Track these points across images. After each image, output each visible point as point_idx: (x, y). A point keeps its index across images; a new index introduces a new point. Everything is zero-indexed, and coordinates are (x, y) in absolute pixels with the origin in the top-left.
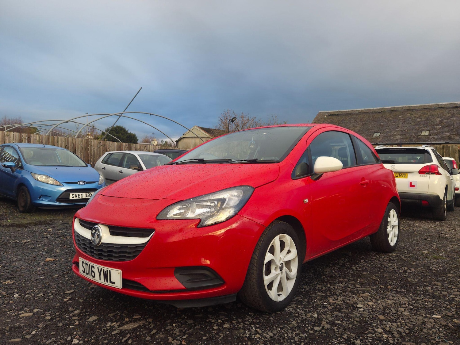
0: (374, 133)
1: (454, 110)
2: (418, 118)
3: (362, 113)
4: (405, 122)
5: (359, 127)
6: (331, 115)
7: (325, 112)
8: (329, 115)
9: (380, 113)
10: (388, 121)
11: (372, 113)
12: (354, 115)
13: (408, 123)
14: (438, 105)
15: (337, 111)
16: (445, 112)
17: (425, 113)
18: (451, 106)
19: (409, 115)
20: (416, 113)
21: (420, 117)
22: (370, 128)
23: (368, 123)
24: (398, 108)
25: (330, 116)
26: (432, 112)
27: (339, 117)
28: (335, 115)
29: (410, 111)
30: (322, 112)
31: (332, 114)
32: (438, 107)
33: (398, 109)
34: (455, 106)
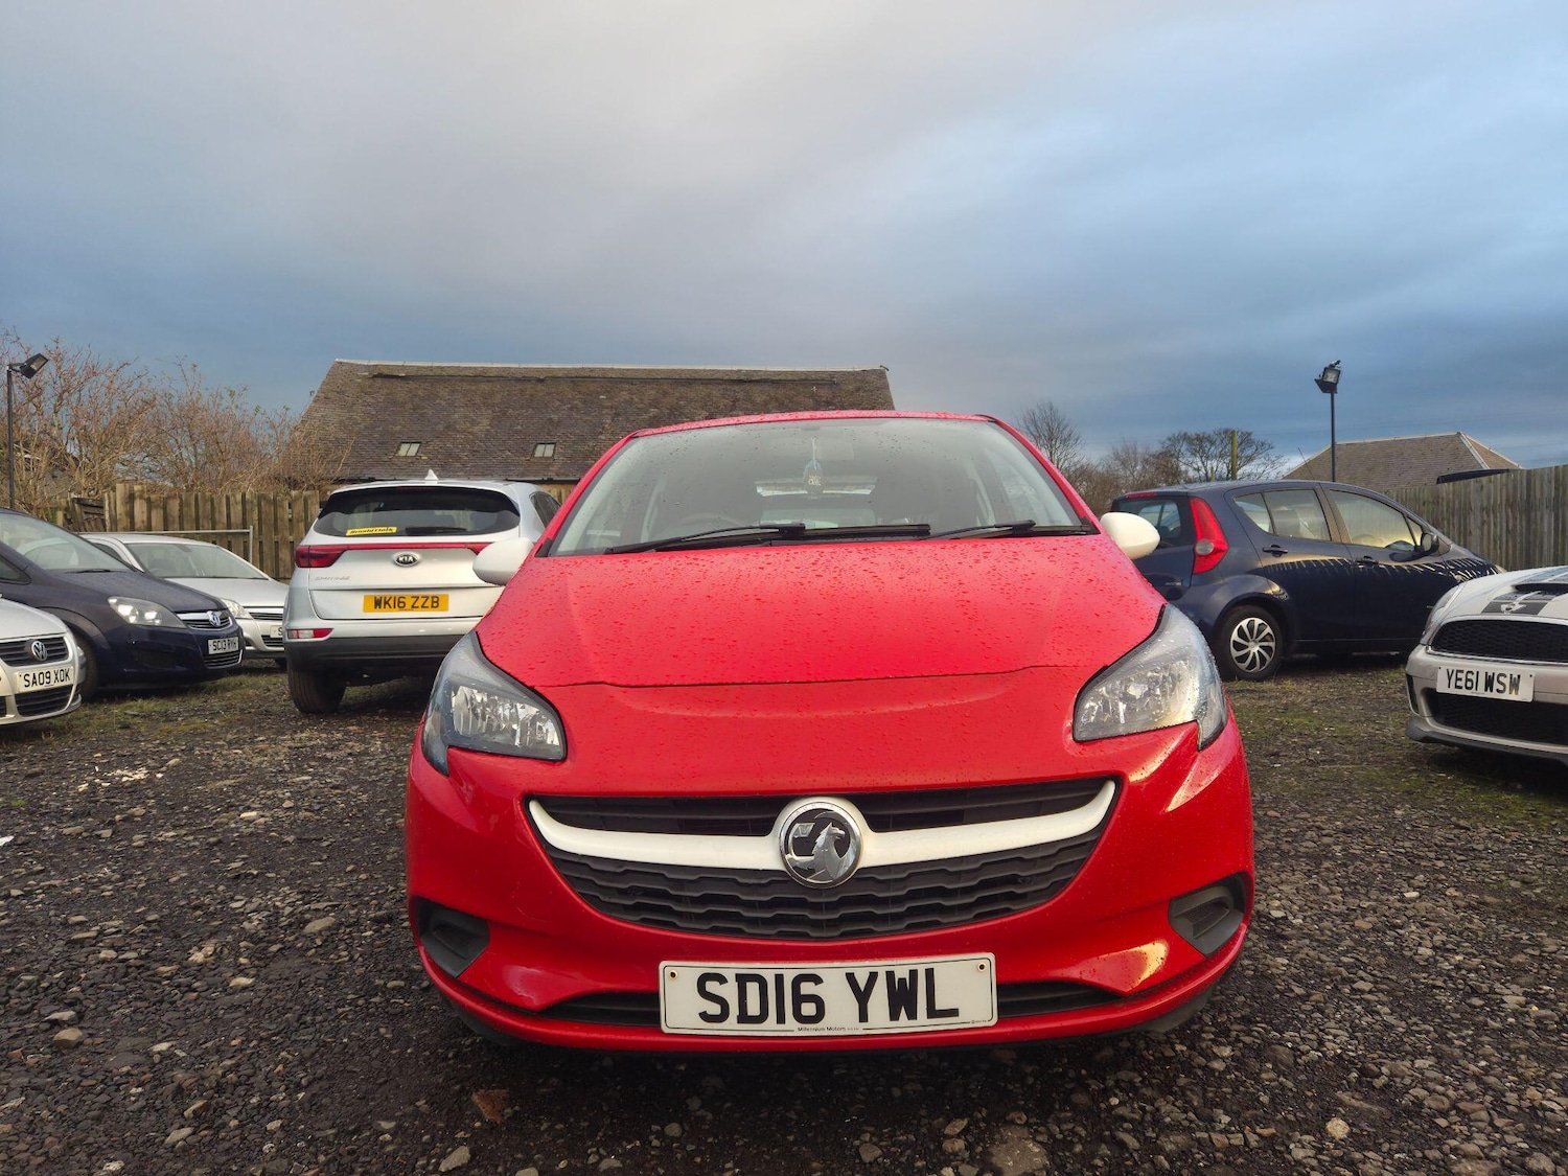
0: (536, 447)
1: (736, 388)
2: (651, 405)
3: (485, 379)
4: (617, 415)
5: (485, 422)
6: (380, 376)
7: (357, 365)
8: (375, 376)
9: (541, 381)
10: (571, 409)
11: (518, 380)
12: (463, 380)
13: (627, 420)
14: (696, 371)
15: (401, 363)
16: (716, 391)
17: (665, 394)
18: (727, 378)
19: (625, 395)
20: (643, 390)
21: (655, 403)
22: (519, 427)
23: (511, 411)
24: (592, 370)
25: (379, 381)
26: (683, 389)
27: (412, 385)
28: (398, 377)
29: (627, 383)
30: (346, 361)
31: (385, 372)
32: (697, 376)
33: (591, 374)
34: (735, 377)
